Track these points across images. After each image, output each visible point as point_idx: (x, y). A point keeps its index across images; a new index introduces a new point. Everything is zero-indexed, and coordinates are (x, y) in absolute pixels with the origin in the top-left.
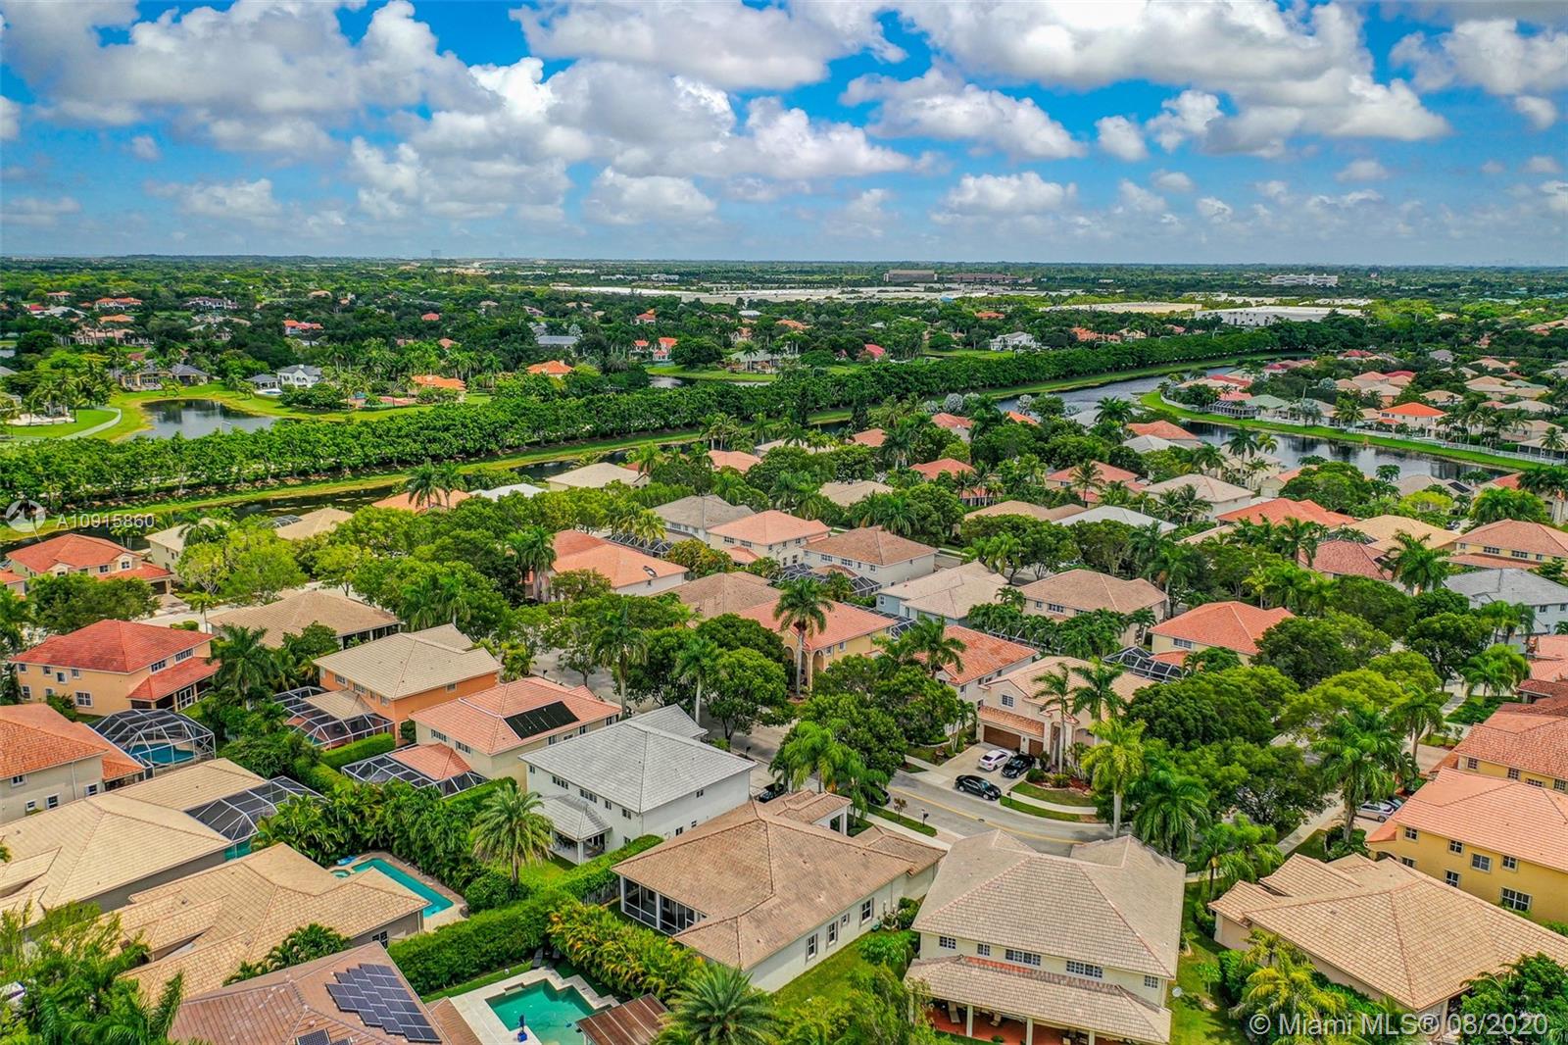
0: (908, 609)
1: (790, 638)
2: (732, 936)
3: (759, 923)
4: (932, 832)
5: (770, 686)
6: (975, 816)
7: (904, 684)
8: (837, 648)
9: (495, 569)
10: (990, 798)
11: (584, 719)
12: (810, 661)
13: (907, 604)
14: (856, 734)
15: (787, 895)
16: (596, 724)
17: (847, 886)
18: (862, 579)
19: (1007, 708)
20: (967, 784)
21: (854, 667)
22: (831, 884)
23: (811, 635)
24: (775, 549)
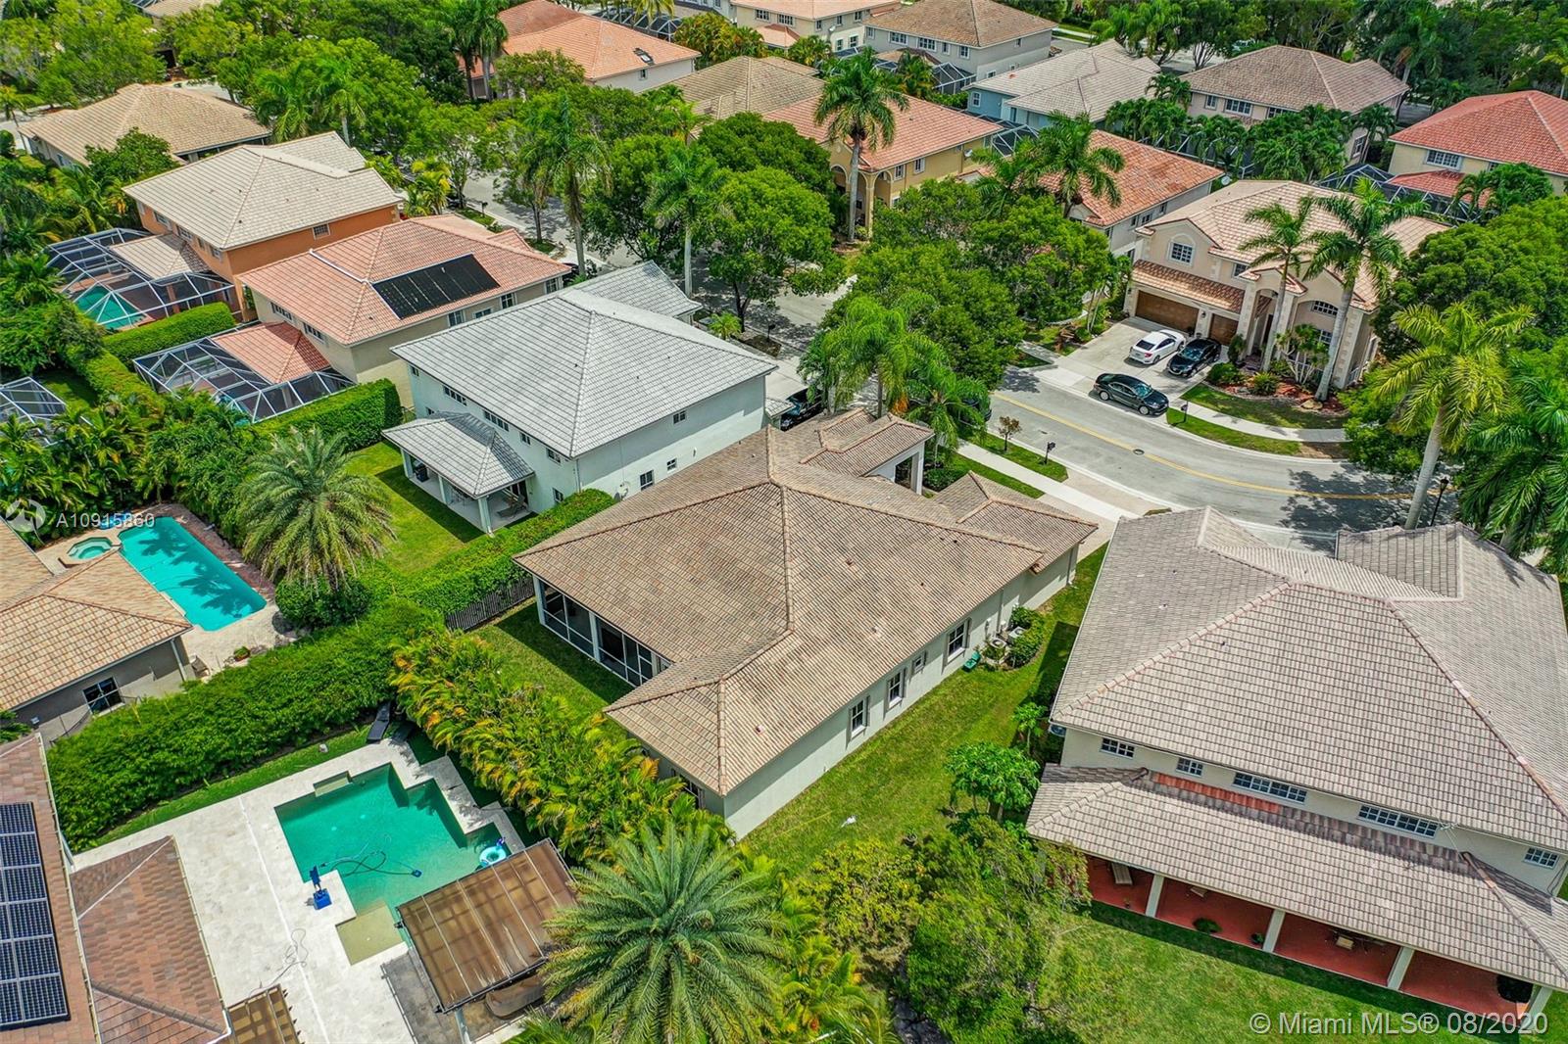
0: (1014, 109)
1: (839, 153)
2: (707, 719)
3: (760, 690)
4: (1059, 473)
5: (804, 232)
6: (1129, 444)
7: (1025, 227)
8: (911, 170)
9: (418, 51)
10: (1153, 413)
11: (508, 284)
12: (871, 189)
13: (1014, 102)
14: (943, 316)
15: (814, 631)
16: (530, 292)
17: (925, 606)
18: (947, 68)
19: (1179, 265)
20: (1114, 388)
21: (941, 199)
22: (896, 603)
23: (873, 146)
24: (825, 26)
